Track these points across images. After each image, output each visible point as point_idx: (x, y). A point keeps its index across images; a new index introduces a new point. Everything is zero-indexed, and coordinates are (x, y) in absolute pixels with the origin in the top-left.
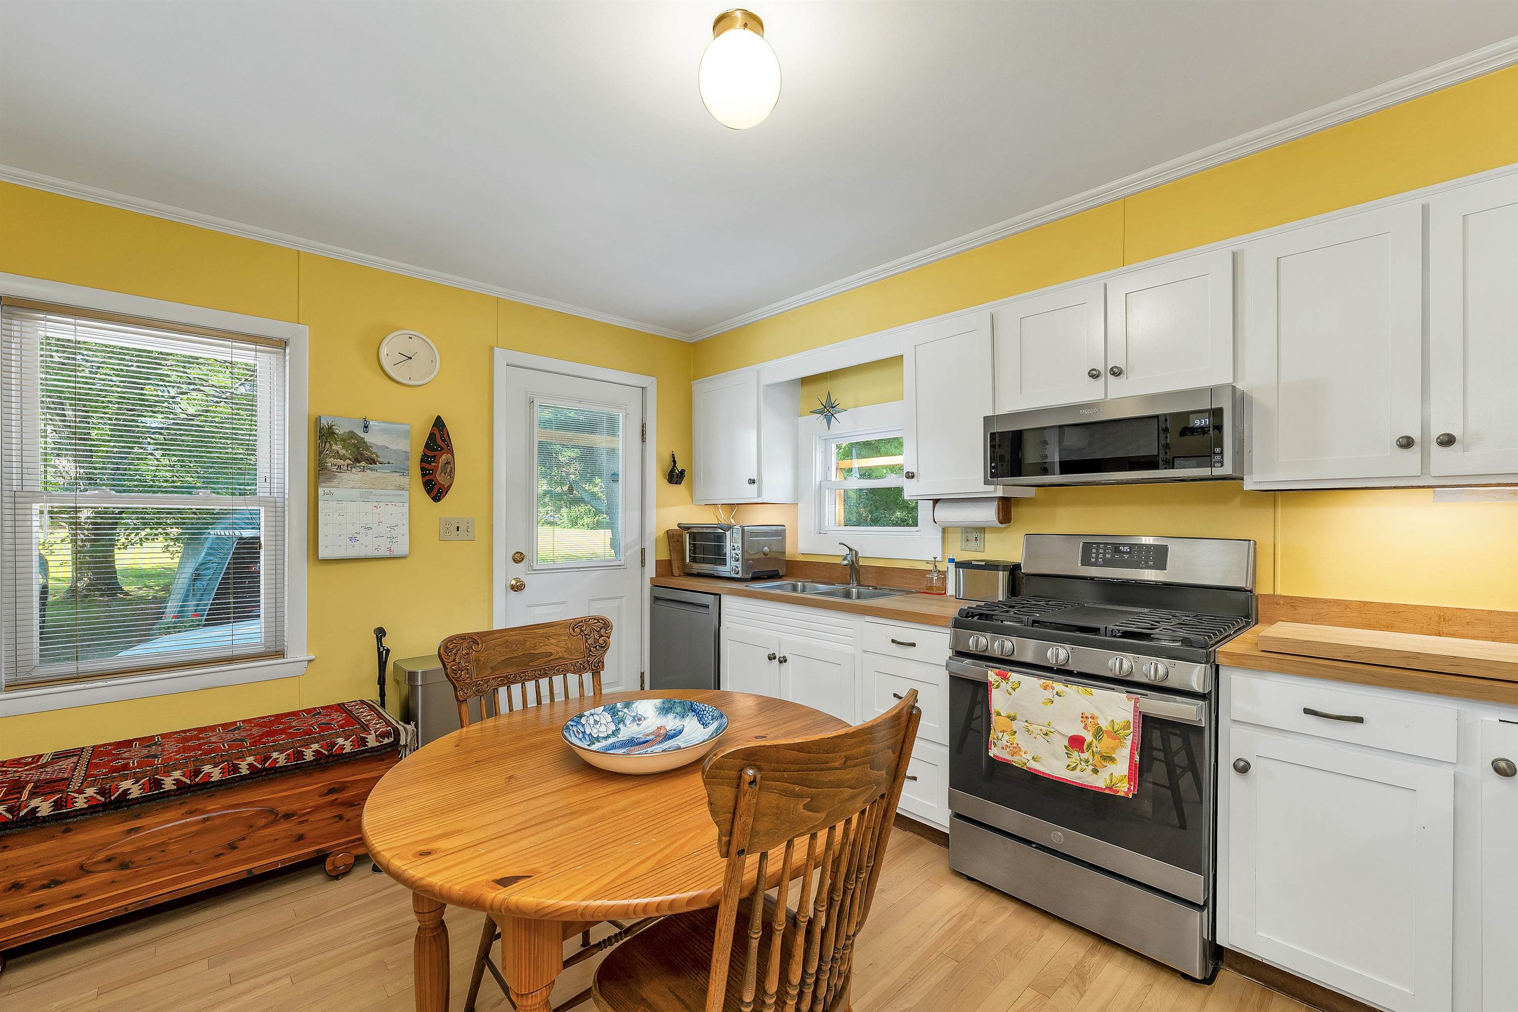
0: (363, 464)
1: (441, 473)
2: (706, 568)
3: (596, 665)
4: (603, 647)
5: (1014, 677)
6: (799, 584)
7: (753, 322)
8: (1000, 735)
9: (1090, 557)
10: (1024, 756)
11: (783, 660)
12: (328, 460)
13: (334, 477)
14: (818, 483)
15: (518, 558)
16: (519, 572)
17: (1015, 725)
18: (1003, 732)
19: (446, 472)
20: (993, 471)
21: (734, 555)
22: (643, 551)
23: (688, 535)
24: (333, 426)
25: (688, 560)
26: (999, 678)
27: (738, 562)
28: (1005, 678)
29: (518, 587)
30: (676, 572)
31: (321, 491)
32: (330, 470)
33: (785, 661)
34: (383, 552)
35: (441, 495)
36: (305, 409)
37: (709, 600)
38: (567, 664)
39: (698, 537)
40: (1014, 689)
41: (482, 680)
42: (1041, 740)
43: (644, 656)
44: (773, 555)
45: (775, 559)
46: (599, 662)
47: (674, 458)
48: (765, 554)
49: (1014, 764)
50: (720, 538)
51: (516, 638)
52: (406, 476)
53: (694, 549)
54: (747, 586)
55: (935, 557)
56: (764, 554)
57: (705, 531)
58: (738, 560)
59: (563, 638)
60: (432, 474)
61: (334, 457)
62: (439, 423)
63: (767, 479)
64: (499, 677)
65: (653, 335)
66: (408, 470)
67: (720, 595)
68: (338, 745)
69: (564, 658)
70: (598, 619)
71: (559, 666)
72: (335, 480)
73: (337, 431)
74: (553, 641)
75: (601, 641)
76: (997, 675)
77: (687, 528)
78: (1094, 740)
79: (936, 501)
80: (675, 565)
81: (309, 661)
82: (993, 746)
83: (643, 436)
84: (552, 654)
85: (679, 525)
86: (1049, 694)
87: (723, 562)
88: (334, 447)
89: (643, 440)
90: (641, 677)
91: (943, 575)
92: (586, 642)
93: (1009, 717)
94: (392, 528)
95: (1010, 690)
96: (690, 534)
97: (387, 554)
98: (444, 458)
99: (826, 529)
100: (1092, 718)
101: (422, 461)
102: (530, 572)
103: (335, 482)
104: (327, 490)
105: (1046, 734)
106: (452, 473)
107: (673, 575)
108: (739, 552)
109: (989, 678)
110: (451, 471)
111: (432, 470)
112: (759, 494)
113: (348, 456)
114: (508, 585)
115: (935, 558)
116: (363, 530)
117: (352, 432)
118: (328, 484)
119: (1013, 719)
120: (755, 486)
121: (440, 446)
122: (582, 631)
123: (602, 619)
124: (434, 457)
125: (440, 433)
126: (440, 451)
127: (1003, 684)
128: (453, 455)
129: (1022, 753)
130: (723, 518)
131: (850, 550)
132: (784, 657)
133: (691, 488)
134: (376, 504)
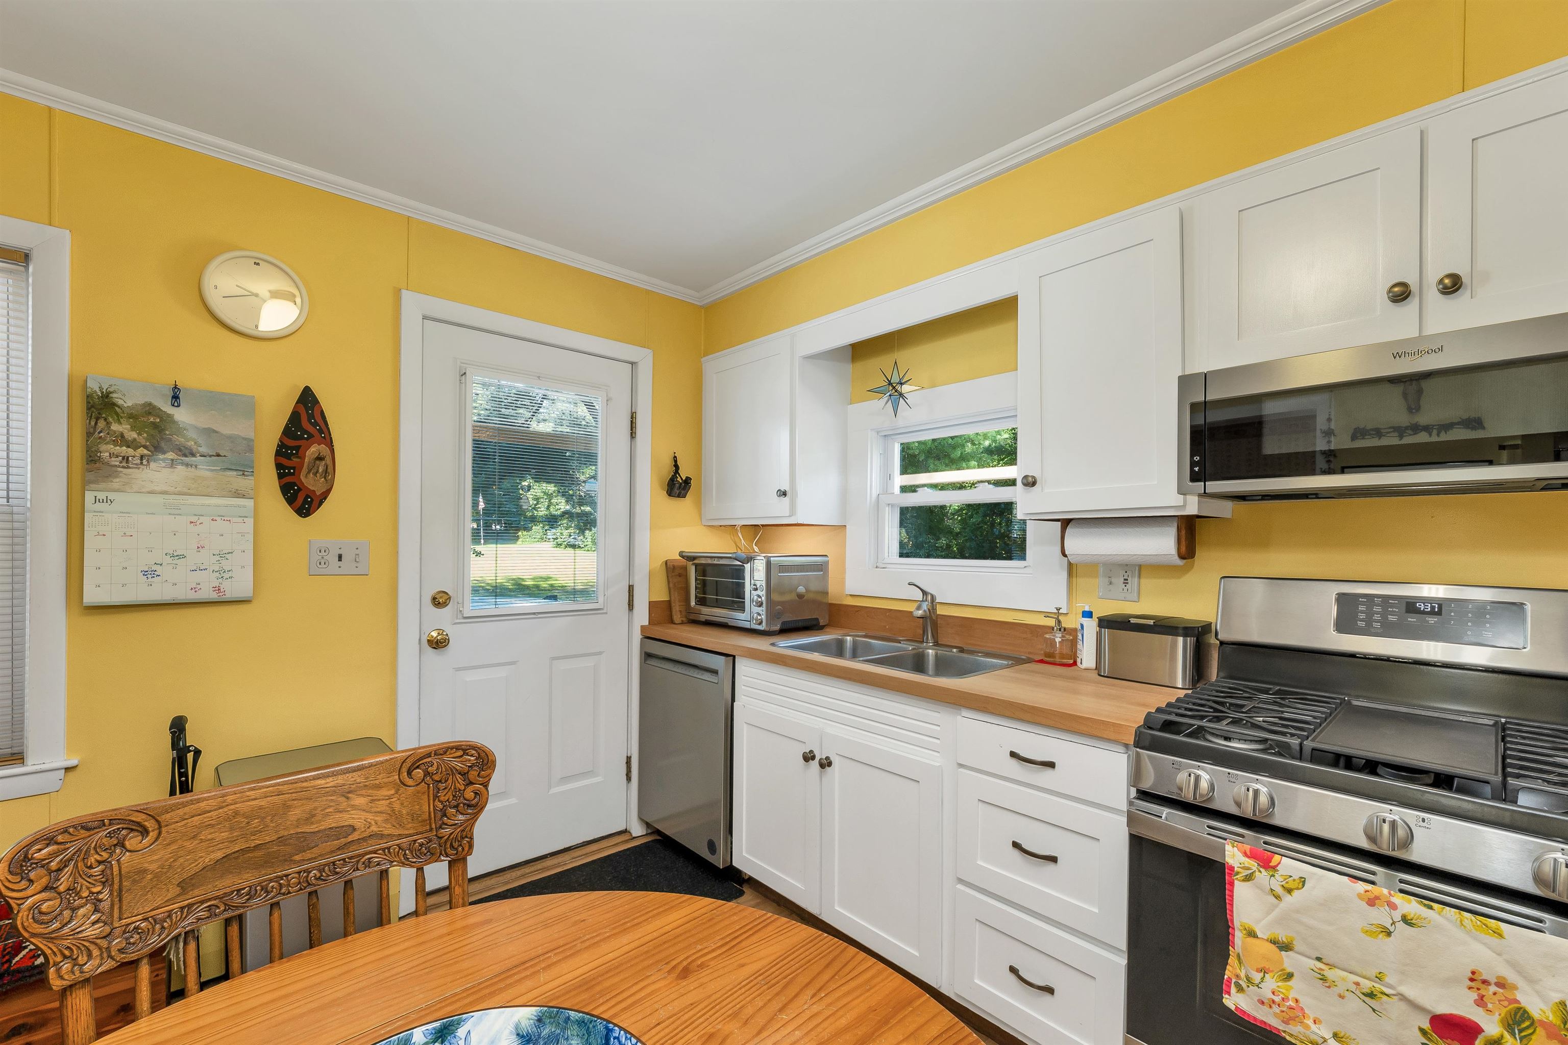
0: (170, 455)
1: (309, 472)
2: (719, 614)
3: (456, 845)
4: (475, 806)
5: (1289, 866)
6: (848, 638)
7: (784, 270)
8: (1257, 977)
9: (1355, 618)
10: (1314, 1027)
11: (826, 764)
12: (103, 447)
13: (115, 475)
14: (874, 496)
15: (440, 601)
16: (442, 620)
17: (1289, 960)
18: (1264, 971)
19: (317, 472)
20: (1196, 469)
21: (756, 597)
22: (631, 589)
23: (693, 568)
24: (111, 393)
25: (693, 603)
26: (1253, 864)
27: (761, 608)
28: (1266, 864)
29: (438, 644)
30: (677, 618)
31: (89, 496)
32: (108, 464)
33: (830, 764)
34: (207, 593)
35: (310, 507)
36: (63, 364)
37: (718, 662)
38: (389, 848)
39: (709, 570)
40: (1289, 891)
41: (145, 919)
42: (1355, 1004)
43: (631, 733)
44: (810, 596)
45: (814, 602)
46: (462, 838)
47: (676, 461)
48: (800, 596)
49: (1288, 1038)
50: (738, 573)
51: (263, 803)
52: (247, 476)
53: (703, 586)
54: (773, 644)
55: (1059, 606)
56: (797, 596)
57: (716, 562)
58: (761, 605)
59: (385, 792)
60: (293, 474)
61: (115, 443)
62: (307, 398)
63: (803, 489)
64: (202, 902)
65: (647, 291)
66: (253, 467)
67: (734, 657)
68: (27, 950)
69: (382, 836)
70: (464, 749)
71: (371, 852)
72: (118, 480)
73: (120, 402)
74: (360, 801)
75: (469, 794)
76: (1245, 854)
77: (691, 558)
78: (1506, 1035)
79: (1066, 523)
80: (677, 608)
81: (68, 769)
82: (1233, 990)
83: (632, 430)
84: (354, 829)
85: (681, 554)
86: (1381, 915)
87: (742, 609)
88: (115, 427)
89: (633, 435)
90: (627, 763)
91: (1073, 637)
92: (436, 797)
93: (1274, 942)
94: (222, 556)
95: (1279, 891)
96: (696, 565)
97: (214, 596)
98: (314, 450)
99: (886, 561)
100: (1501, 984)
101: (278, 453)
102: (458, 621)
103: (116, 483)
104: (101, 495)
105: (1371, 995)
106: (329, 474)
107: (672, 622)
108: (763, 593)
109: (1226, 859)
110: (326, 471)
111: (294, 468)
112: (793, 512)
113: (143, 442)
114: (425, 639)
115: (1058, 609)
116: (168, 559)
117: (150, 404)
118: (102, 485)
119: (1286, 947)
120: (786, 500)
121: (306, 432)
122: (427, 773)
123: (474, 748)
124: (298, 448)
125: (307, 412)
126: (307, 439)
127: (1262, 876)
128: (330, 445)
129: (1310, 1022)
130: (743, 545)
131: (924, 593)
132: (827, 758)
133: (699, 504)
134: (194, 519)
